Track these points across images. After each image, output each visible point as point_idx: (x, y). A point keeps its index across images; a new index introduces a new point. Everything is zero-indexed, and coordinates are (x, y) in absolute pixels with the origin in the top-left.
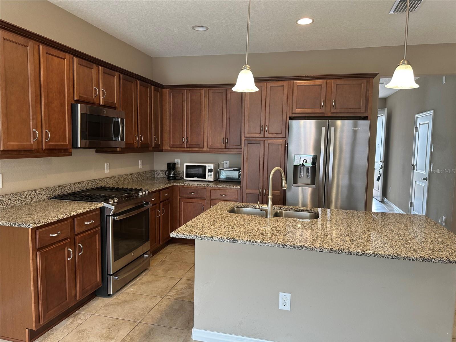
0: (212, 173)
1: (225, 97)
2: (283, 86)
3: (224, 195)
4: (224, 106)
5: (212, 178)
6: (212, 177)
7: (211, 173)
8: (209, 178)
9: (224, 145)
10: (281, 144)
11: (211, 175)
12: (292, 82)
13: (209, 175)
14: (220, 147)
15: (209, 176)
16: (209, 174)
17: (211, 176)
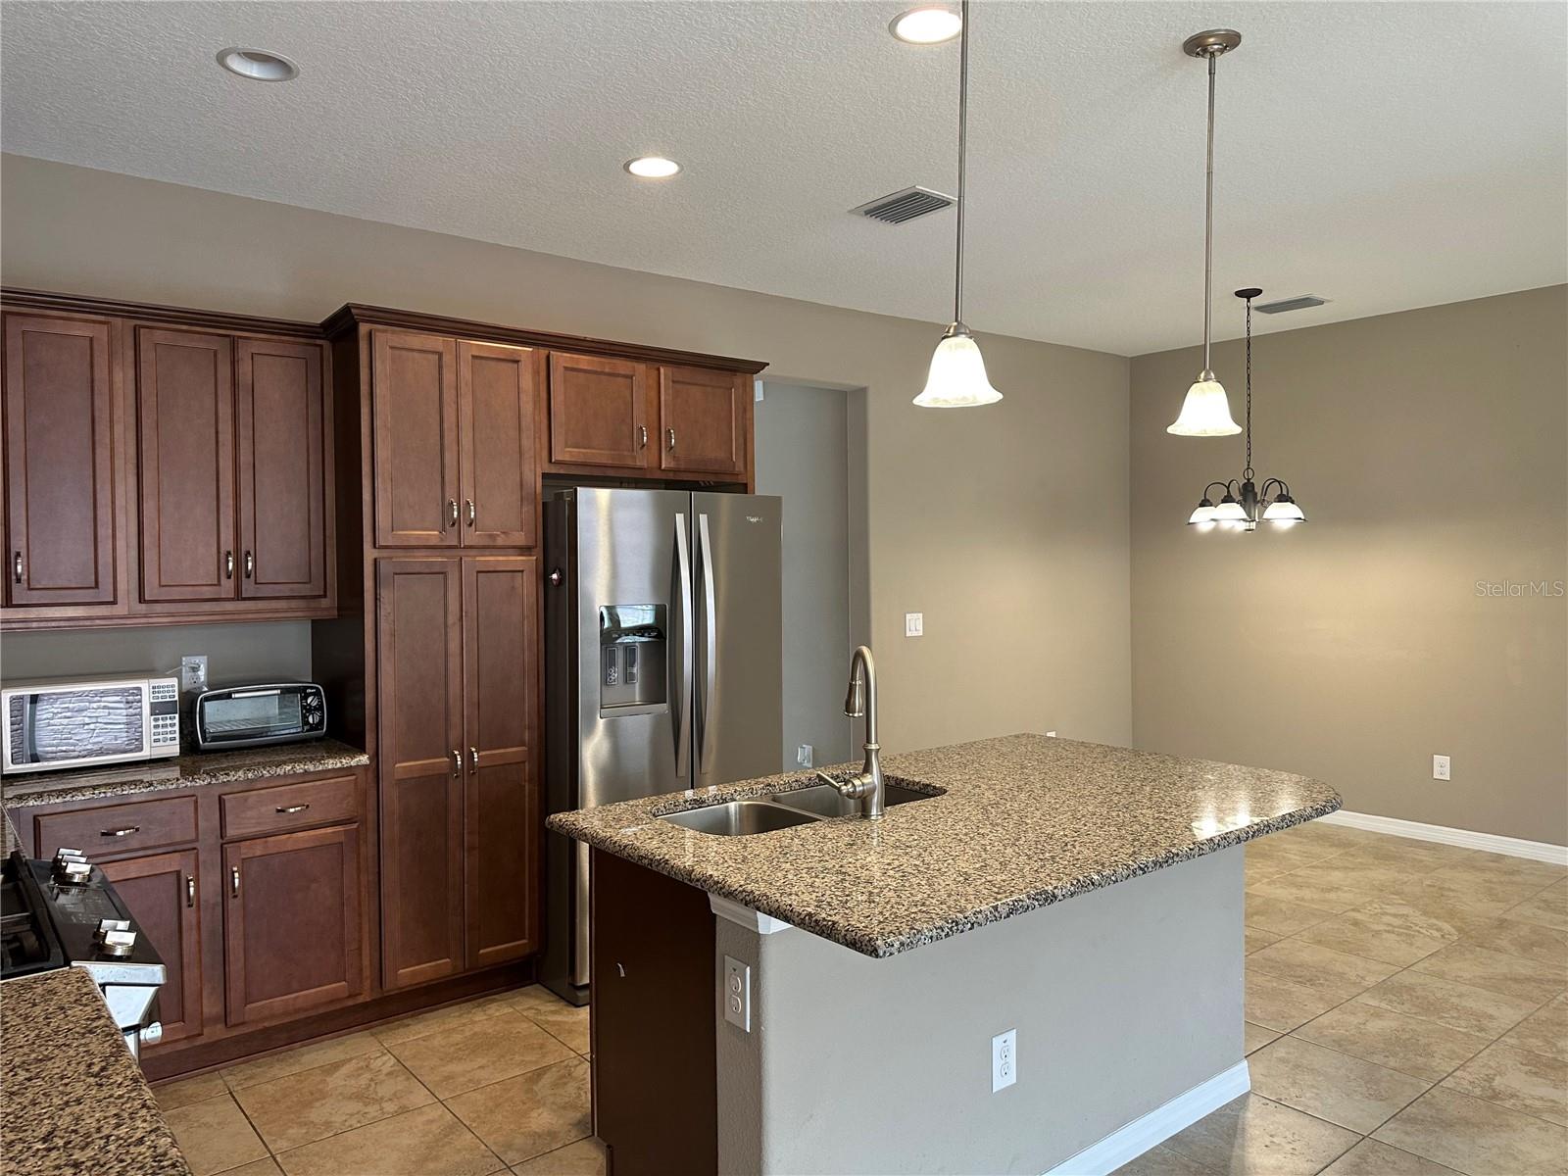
0: (177, 721)
1: (225, 371)
2: (517, 362)
3: (292, 810)
4: (225, 410)
5: (177, 741)
6: (175, 739)
7: (169, 722)
8: (161, 743)
9: (228, 585)
10: (522, 571)
11: (170, 729)
12: (543, 352)
13: (160, 730)
14: (208, 592)
15: (161, 737)
16: (156, 727)
17: (169, 736)
